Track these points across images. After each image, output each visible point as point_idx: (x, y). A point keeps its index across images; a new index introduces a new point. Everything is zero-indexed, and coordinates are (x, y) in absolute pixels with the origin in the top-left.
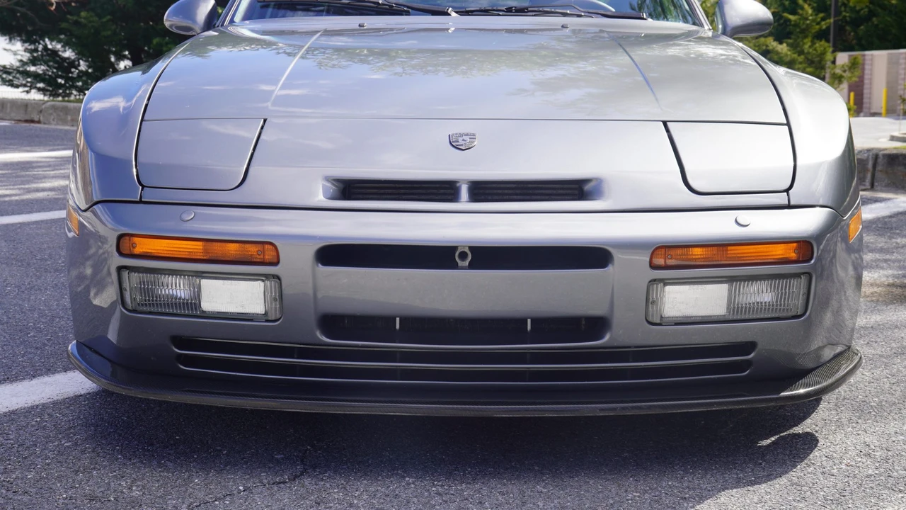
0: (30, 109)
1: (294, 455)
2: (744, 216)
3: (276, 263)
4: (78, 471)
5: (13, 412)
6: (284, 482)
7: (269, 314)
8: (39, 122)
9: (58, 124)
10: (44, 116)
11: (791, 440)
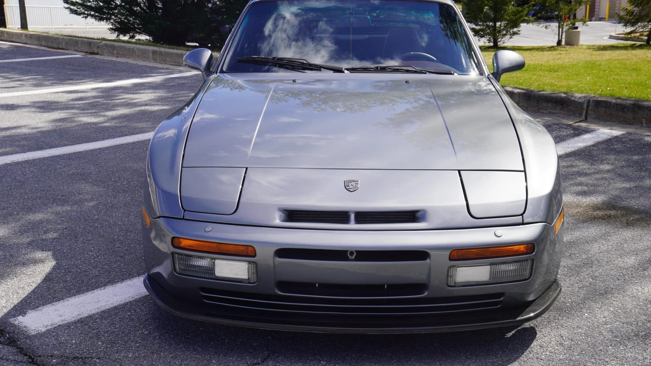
0: (92, 45)
1: (263, 343)
2: (499, 231)
3: (255, 256)
4: (153, 353)
7: (251, 279)
8: (97, 54)
9: (108, 56)
10: (100, 50)
11: (523, 333)
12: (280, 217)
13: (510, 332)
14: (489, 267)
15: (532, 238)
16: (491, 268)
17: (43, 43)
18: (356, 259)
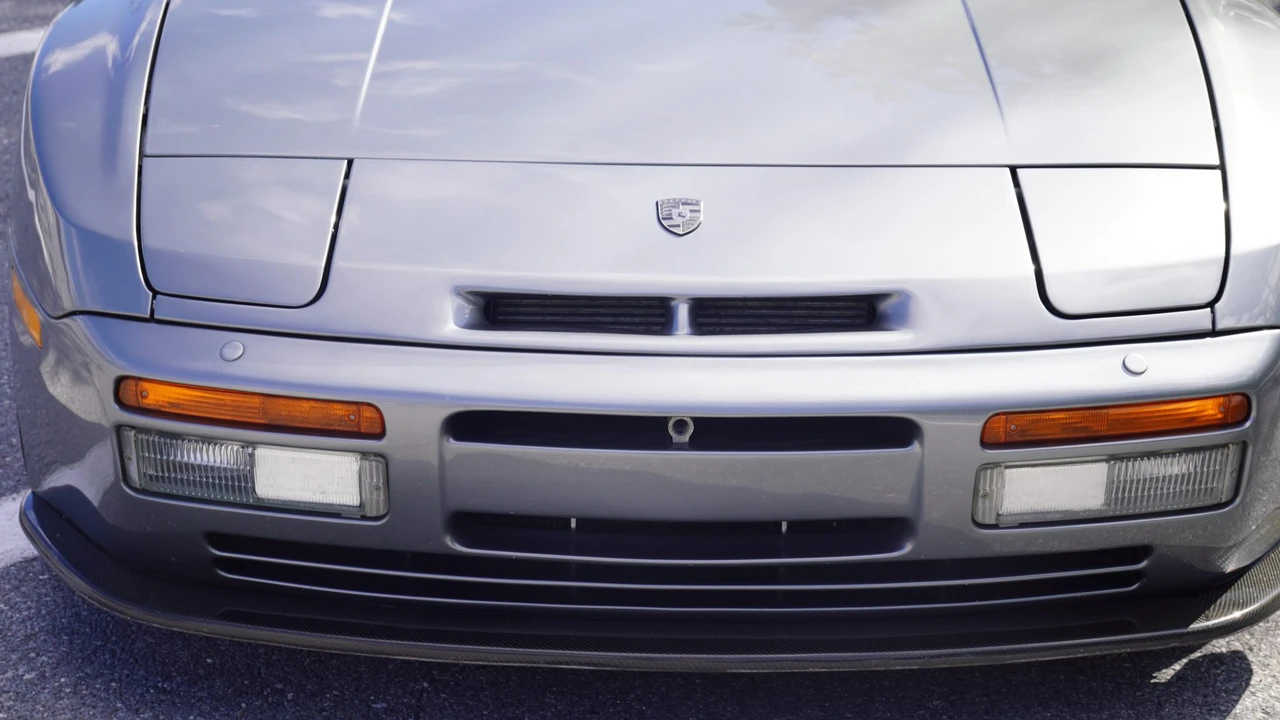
1: (403, 703)
2: (1137, 354)
3: (380, 435)
7: (368, 508)
11: (1207, 671)
12: (458, 312)
13: (1167, 667)
14: (1103, 467)
15: (1244, 378)
16: (1110, 470)
18: (695, 444)
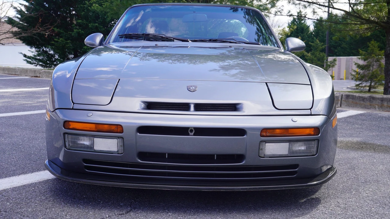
0: (36, 72)
1: (127, 204)
2: (295, 118)
3: (122, 132)
4: (47, 208)
5: (24, 186)
6: (123, 214)
7: (119, 151)
8: (39, 77)
9: (46, 78)
10: (41, 75)
11: (311, 200)
14: (288, 144)
15: (318, 125)
17: (6, 72)
18: (195, 134)
